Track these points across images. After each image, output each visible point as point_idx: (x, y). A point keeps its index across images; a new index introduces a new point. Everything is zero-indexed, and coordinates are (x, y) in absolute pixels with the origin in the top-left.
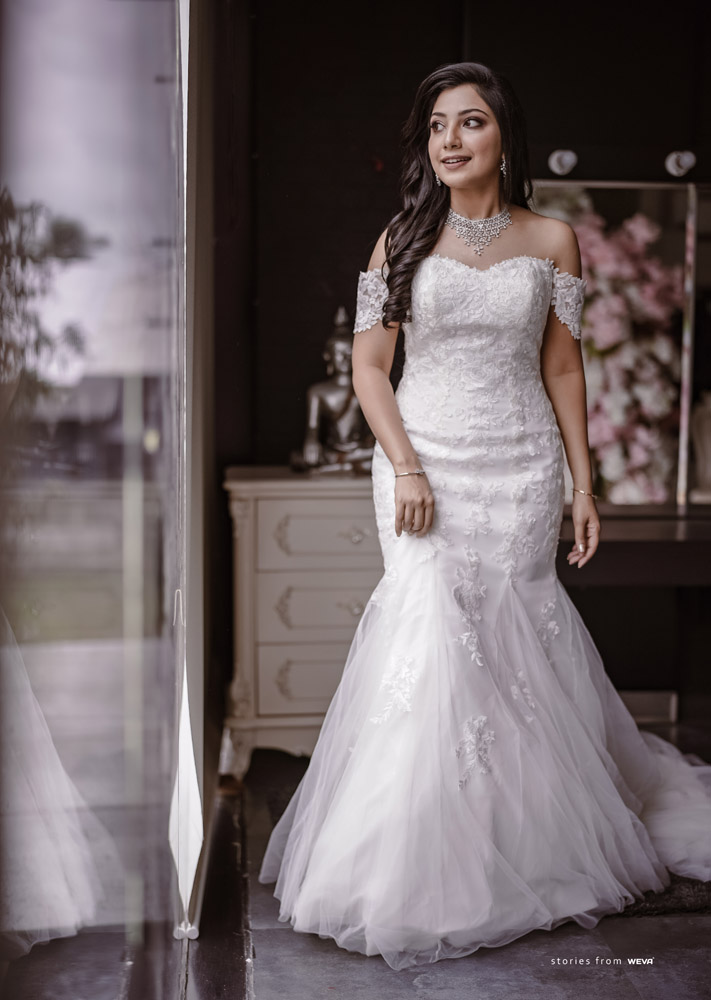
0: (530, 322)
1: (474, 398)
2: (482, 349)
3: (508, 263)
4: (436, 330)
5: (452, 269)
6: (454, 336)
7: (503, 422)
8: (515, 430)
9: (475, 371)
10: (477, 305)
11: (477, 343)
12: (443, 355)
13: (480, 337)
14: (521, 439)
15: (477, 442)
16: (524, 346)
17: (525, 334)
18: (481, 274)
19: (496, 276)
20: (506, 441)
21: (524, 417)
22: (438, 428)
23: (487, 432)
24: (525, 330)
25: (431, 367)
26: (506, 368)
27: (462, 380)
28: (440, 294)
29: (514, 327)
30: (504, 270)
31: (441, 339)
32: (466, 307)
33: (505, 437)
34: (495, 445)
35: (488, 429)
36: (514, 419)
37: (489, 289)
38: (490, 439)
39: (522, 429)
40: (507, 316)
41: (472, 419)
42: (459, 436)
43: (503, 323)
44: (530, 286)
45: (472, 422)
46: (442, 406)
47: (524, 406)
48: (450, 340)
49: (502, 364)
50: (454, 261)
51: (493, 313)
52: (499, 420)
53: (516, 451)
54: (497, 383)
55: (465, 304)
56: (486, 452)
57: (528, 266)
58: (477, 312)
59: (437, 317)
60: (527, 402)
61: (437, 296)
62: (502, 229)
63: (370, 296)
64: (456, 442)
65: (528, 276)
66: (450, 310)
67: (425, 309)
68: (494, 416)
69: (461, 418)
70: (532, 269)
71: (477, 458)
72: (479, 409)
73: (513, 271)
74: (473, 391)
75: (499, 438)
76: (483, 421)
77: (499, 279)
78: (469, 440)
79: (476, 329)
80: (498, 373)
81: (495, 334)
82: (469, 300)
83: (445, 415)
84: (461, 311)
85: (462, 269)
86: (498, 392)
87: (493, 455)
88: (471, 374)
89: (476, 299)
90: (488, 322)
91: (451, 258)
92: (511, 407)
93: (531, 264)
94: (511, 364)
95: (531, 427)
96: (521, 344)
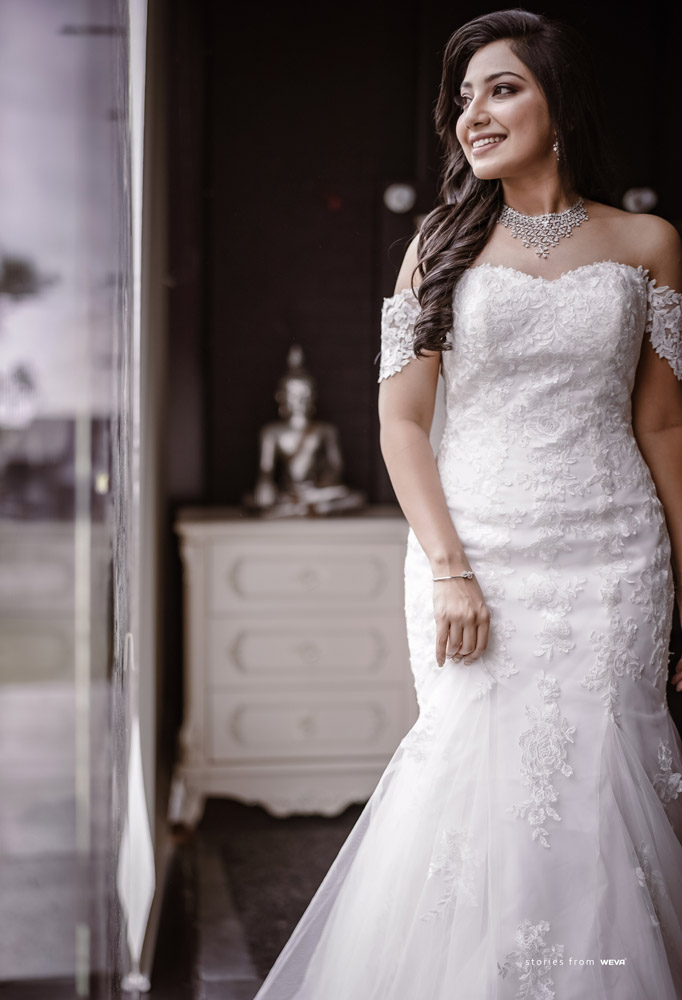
0: (619, 349)
1: (542, 457)
2: (554, 390)
3: (587, 270)
4: (488, 364)
5: (509, 280)
6: (514, 373)
7: (584, 490)
8: (600, 501)
9: (544, 421)
10: (545, 327)
11: (547, 381)
12: (498, 401)
13: (550, 374)
14: (609, 514)
15: (549, 520)
16: (611, 385)
17: (612, 367)
18: (550, 286)
19: (570, 288)
20: (588, 517)
21: (613, 485)
22: (493, 503)
23: (562, 505)
24: (612, 361)
25: (481, 419)
26: (586, 416)
27: (526, 434)
28: (493, 314)
29: (597, 357)
30: (582, 279)
31: (495, 379)
32: (530, 331)
33: (588, 511)
34: (573, 522)
35: (564, 501)
36: (599, 486)
37: (561, 305)
38: (566, 515)
39: (610, 500)
40: (588, 341)
41: (540, 488)
42: (523, 511)
43: (581, 350)
44: (618, 298)
45: (540, 491)
46: (499, 472)
47: (612, 469)
48: (509, 380)
49: (581, 410)
50: (511, 270)
51: (569, 337)
52: (578, 489)
53: (600, 532)
54: (573, 438)
55: (528, 327)
56: (561, 534)
57: (614, 274)
58: (545, 337)
59: (490, 346)
60: (616, 463)
61: (489, 315)
62: (574, 227)
63: (398, 327)
64: (519, 520)
65: (615, 286)
66: (508, 336)
67: (474, 336)
68: (571, 483)
69: (526, 485)
70: (620, 278)
71: (548, 541)
72: (551, 473)
73: (594, 281)
74: (541, 449)
75: (579, 513)
76: (554, 490)
77: (575, 292)
78: (536, 516)
79: (543, 361)
80: (575, 422)
81: (572, 369)
82: (533, 321)
83: (503, 484)
84: (524, 336)
85: (523, 280)
86: (576, 449)
87: (571, 537)
88: (538, 425)
89: (544, 319)
90: (561, 351)
91: (507, 266)
92: (594, 470)
93: (618, 272)
94: (592, 410)
95: (620, 497)
96: (607, 383)
